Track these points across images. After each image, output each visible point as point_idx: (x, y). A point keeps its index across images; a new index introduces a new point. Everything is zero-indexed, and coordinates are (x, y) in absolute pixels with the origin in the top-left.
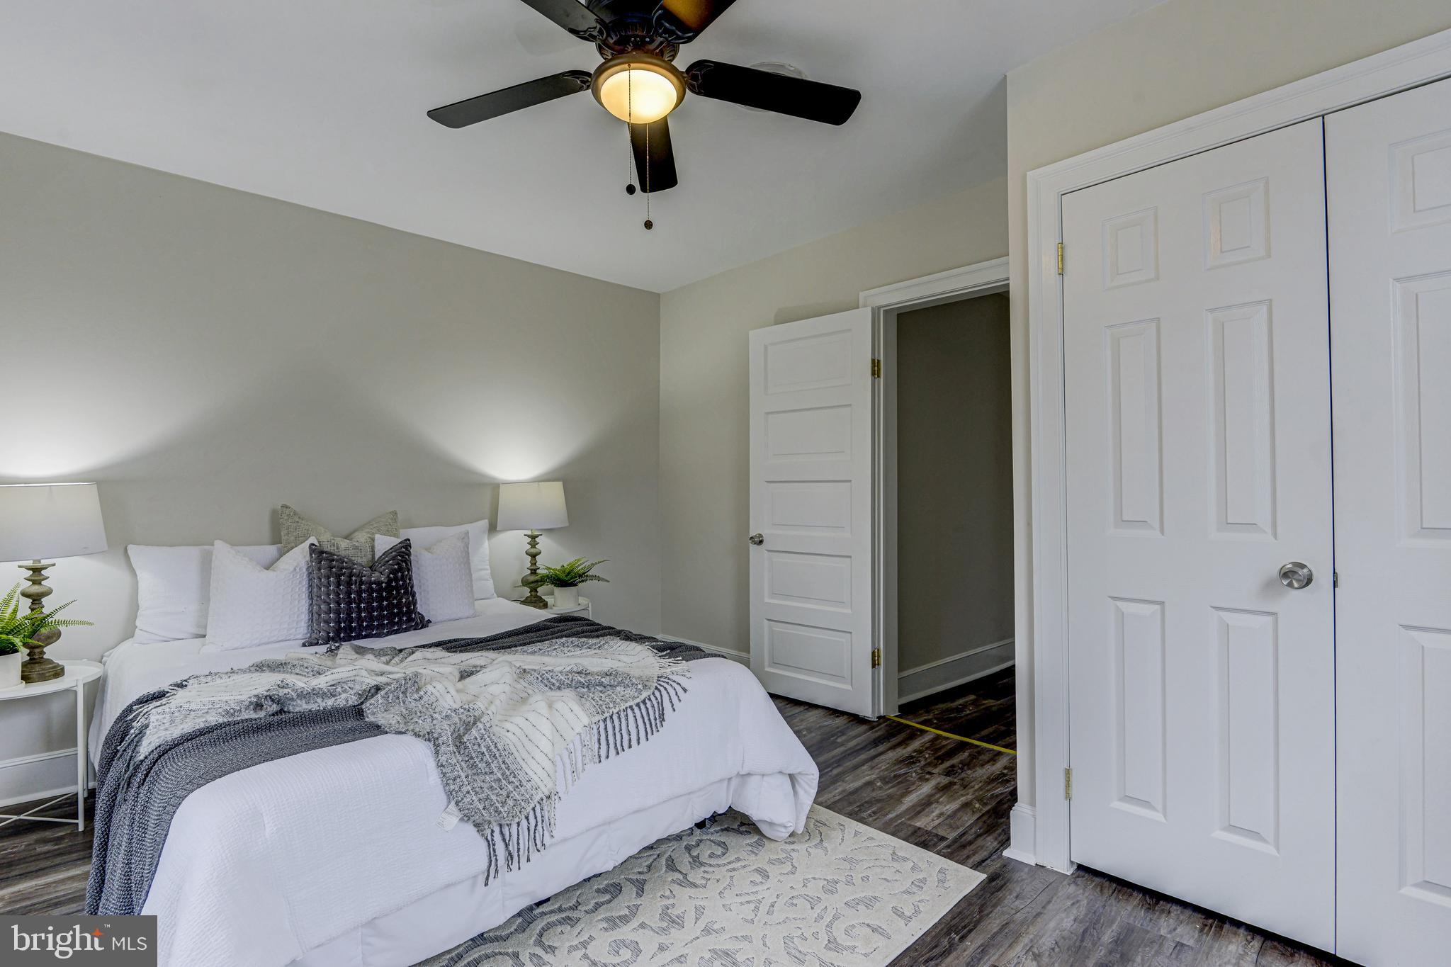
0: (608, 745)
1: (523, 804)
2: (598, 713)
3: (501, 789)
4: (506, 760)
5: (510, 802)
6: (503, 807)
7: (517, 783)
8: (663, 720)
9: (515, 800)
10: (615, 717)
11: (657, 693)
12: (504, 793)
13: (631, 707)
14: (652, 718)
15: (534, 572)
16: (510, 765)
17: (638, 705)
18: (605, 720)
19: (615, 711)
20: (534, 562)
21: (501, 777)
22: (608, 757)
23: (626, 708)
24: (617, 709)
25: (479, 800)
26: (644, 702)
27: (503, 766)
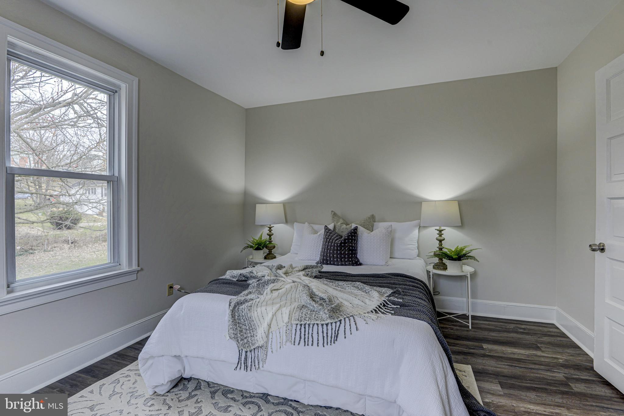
0: (300, 338)
1: (251, 344)
2: (299, 320)
3: (245, 334)
4: (251, 323)
5: (245, 341)
6: (241, 341)
7: (252, 335)
8: (336, 340)
9: (248, 341)
10: (307, 326)
11: (338, 323)
12: (245, 336)
13: (317, 324)
14: (329, 335)
15: (441, 249)
16: (252, 326)
17: (322, 325)
18: (301, 325)
19: (308, 323)
20: (440, 244)
21: (248, 329)
22: (299, 343)
23: (314, 324)
24: (309, 322)
25: (233, 333)
26: (327, 325)
27: (249, 324)
